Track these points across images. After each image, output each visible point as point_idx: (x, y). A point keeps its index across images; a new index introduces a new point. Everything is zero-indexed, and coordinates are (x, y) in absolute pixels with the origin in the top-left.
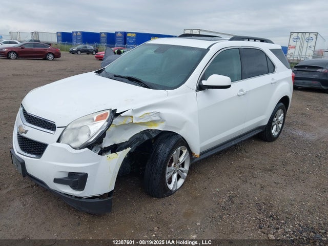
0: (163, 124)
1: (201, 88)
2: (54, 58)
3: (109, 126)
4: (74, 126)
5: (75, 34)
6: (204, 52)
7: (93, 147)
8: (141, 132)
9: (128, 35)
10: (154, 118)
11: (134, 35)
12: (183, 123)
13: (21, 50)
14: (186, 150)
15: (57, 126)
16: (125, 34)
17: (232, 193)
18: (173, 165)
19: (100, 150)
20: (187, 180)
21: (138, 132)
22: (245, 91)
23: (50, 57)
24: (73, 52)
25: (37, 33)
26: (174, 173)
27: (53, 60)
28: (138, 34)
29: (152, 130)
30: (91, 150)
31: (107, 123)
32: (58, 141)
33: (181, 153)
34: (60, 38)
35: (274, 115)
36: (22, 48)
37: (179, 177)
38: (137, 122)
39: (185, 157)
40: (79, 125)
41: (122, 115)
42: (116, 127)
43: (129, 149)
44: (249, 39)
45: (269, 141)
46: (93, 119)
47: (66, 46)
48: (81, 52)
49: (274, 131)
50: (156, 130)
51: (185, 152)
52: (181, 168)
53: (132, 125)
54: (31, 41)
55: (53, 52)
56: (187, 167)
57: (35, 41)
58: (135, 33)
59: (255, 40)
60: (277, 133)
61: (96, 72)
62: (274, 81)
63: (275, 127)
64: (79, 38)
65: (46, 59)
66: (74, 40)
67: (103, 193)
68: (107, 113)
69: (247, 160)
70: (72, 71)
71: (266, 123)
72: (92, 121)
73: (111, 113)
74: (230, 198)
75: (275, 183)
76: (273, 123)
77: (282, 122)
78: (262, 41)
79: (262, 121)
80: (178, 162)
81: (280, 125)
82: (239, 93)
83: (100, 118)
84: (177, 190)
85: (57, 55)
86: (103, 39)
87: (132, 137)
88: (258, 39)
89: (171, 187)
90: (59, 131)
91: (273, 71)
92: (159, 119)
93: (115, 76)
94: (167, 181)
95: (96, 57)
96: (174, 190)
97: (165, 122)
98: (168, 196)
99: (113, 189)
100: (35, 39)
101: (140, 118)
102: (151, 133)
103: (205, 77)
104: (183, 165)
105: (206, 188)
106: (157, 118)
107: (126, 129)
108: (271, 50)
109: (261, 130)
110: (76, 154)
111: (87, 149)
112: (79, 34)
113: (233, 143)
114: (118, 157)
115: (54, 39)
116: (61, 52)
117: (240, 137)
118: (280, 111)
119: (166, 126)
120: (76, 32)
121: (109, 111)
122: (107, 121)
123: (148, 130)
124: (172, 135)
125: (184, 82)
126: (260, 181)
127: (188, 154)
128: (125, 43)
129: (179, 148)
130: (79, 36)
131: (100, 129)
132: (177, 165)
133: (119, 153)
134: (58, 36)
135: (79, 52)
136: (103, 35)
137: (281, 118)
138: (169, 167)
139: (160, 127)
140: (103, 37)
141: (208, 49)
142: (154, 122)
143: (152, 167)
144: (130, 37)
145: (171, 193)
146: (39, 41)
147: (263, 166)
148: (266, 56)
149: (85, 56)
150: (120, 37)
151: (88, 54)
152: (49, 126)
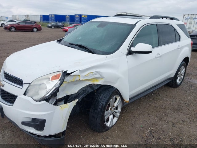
0: (103, 80)
1: (130, 53)
2: (38, 30)
3: (61, 84)
4: (36, 83)
5: (50, 16)
6: (133, 26)
7: (49, 100)
8: (86, 86)
9: (83, 16)
10: (96, 76)
11: (86, 16)
12: (118, 79)
13: (17, 26)
14: (119, 98)
15: (24, 83)
16: (81, 16)
17: (152, 129)
18: (109, 109)
19: (55, 100)
20: (119, 118)
21: (84, 86)
22: (161, 54)
23: (35, 30)
24: (50, 27)
25: (28, 16)
26: (110, 114)
27: (37, 32)
28: (88, 16)
29: (94, 84)
30: (48, 102)
31: (59, 82)
32: (25, 94)
33: (116, 99)
34: (42, 19)
35: (179, 70)
36: (18, 25)
37: (114, 116)
38: (84, 79)
39: (118, 102)
40: (39, 83)
41: (72, 74)
42: (68, 83)
43: (77, 100)
44: (163, 18)
45: (175, 88)
46: (49, 79)
47: (45, 23)
48: (54, 27)
49: (178, 81)
50: (97, 85)
51: (118, 99)
52: (116, 111)
53: (80, 81)
54: (25, 20)
55: (37, 27)
56: (119, 109)
57: (27, 20)
58: (87, 15)
59: (167, 18)
60: (180, 82)
61: (57, 41)
62: (180, 47)
63: (179, 78)
64: (53, 18)
65: (32, 31)
66: (50, 20)
67: (58, 133)
68: (60, 74)
69: (160, 101)
70: (47, 39)
71: (173, 76)
72: (48, 80)
73: (62, 74)
74: (151, 133)
75: (182, 120)
76: (178, 76)
77: (183, 75)
78: (172, 19)
79: (171, 75)
80: (114, 106)
81: (182, 77)
82: (157, 56)
83: (54, 78)
84: (112, 126)
85: (39, 29)
86: (68, 19)
87: (80, 90)
88: (169, 18)
89: (108, 124)
90: (25, 87)
91: (179, 40)
92: (100, 76)
93: (70, 44)
94: (105, 121)
95: (63, 30)
96: (111, 126)
97: (104, 79)
98: (106, 131)
99: (66, 129)
100: (27, 19)
101: (86, 76)
102: (94, 86)
103: (133, 45)
104: (117, 108)
105: (133, 125)
106: (98, 76)
107: (75, 84)
108: (178, 25)
109: (170, 81)
110: (37, 105)
111: (44, 101)
112: (53, 16)
113: (152, 90)
114: (69, 106)
115: (38, 19)
116: (41, 27)
117: (156, 86)
118: (183, 67)
119: (105, 82)
120: (51, 15)
121: (61, 73)
122: (60, 80)
123: (92, 84)
124: (109, 88)
125: (118, 49)
126: (171, 119)
127: (121, 100)
128: (81, 21)
129: (114, 97)
130: (53, 17)
131: (54, 87)
132: (113, 109)
133: (69, 104)
134: (40, 17)
135: (53, 27)
136: (68, 17)
137: (183, 72)
138: (107, 111)
139: (100, 82)
140: (68, 18)
141: (135, 25)
142: (96, 79)
143: (94, 112)
144: (83, 18)
145: (108, 128)
146: (29, 20)
147: (172, 107)
148: (175, 30)
149: (56, 29)
150: (77, 18)
151: (58, 28)
152: (18, 82)
